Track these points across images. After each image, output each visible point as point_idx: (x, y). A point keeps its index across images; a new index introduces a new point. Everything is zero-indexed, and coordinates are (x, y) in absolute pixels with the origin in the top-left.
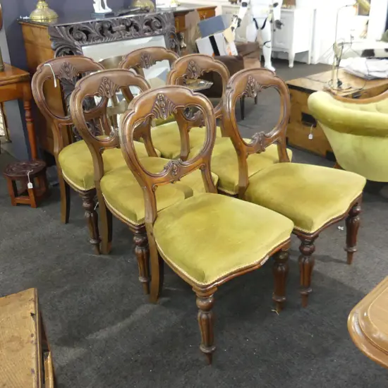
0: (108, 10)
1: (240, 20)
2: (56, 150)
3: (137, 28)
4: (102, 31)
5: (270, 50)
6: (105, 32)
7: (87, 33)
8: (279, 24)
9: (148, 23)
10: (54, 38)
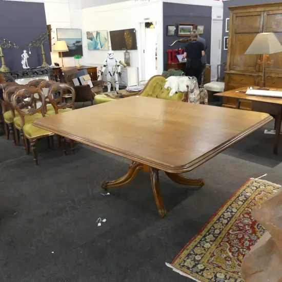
0: (28, 67)
1: (102, 72)
2: (3, 112)
3: (37, 74)
4: (23, 74)
5: (118, 85)
6: (25, 74)
7: (18, 75)
8: (120, 74)
9: (42, 72)
10: (5, 76)
